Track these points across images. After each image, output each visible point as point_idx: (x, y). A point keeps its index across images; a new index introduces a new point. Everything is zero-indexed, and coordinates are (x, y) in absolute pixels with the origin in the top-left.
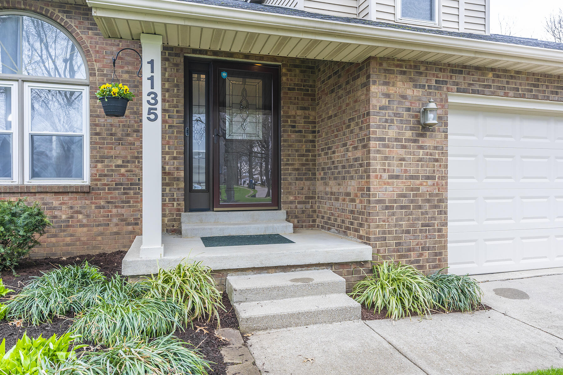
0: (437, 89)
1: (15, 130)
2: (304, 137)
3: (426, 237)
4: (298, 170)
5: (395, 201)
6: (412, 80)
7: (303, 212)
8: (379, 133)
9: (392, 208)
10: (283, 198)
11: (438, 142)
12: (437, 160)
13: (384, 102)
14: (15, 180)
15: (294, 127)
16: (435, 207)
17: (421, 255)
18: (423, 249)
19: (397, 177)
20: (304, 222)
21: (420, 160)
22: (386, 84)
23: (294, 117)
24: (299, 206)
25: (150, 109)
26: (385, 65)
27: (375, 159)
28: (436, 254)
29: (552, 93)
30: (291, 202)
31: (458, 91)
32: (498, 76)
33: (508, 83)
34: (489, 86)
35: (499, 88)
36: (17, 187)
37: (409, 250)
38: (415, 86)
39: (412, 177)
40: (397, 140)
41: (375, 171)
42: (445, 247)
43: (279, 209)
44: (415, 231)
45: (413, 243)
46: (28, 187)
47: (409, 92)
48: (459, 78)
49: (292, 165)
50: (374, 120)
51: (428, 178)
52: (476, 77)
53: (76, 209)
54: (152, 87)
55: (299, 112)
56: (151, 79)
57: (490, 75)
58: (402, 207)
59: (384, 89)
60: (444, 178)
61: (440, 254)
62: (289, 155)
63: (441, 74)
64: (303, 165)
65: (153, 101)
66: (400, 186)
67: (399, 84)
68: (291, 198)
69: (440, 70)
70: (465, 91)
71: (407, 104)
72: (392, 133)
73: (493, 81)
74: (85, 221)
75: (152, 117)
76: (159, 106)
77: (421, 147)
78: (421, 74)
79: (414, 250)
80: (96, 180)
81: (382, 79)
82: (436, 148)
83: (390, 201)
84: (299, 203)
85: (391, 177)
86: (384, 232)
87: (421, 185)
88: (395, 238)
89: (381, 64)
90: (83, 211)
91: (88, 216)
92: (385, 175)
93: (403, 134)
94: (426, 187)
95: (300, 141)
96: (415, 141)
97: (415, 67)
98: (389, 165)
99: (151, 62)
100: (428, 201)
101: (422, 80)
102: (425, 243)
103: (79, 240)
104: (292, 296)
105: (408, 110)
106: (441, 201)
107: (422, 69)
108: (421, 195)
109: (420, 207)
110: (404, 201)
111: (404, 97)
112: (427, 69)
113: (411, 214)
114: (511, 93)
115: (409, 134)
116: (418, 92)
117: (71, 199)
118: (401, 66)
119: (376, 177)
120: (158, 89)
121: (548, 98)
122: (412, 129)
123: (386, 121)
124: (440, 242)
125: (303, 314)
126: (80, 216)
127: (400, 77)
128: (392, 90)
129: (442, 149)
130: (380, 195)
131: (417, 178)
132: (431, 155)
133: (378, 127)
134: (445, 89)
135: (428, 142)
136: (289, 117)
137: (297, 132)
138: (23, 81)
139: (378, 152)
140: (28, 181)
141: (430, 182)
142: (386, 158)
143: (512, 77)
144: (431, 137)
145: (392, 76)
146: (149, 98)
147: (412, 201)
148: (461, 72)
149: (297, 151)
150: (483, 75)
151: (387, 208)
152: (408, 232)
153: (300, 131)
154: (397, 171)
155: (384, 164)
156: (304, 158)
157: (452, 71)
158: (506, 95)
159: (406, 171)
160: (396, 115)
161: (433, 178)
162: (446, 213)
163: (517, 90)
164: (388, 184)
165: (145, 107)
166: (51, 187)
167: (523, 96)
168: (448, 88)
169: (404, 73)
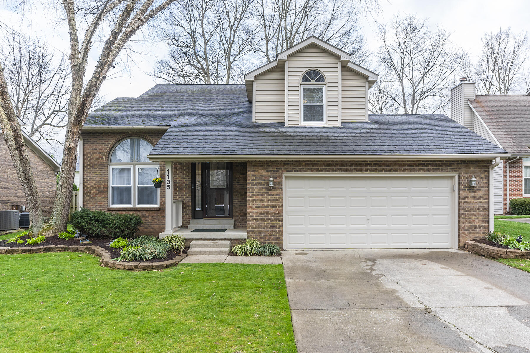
0: (276, 171)
1: (132, 185)
2: (243, 187)
3: (273, 231)
4: (240, 201)
5: (258, 216)
6: (265, 169)
7: (243, 220)
8: (251, 190)
9: (257, 219)
10: (234, 214)
11: (278, 193)
12: (277, 200)
13: (253, 178)
14: (132, 205)
15: (238, 182)
16: (277, 219)
17: (270, 238)
18: (271, 235)
19: (259, 207)
20: (243, 225)
21: (270, 200)
22: (253, 171)
23: (239, 178)
24: (241, 218)
25: (168, 185)
26: (253, 164)
27: (249, 200)
28: (277, 238)
29: (338, 169)
30: (237, 216)
31: (287, 171)
32: (308, 164)
33: (313, 166)
34: (303, 168)
35: (308, 169)
36: (133, 208)
37: (265, 236)
38: (267, 171)
39: (266, 207)
40: (259, 192)
41: (249, 204)
42: (282, 235)
43: (232, 219)
44: (267, 228)
45: (266, 233)
46: (137, 208)
47: (264, 173)
48: (288, 166)
49: (238, 199)
50: (249, 185)
51: (273, 207)
52: (296, 165)
53: (154, 217)
54: (169, 178)
55: (241, 176)
56: (168, 176)
57: (304, 164)
58: (261, 219)
59: (253, 173)
60: (282, 207)
61: (279, 238)
62: (236, 195)
63: (279, 165)
64: (243, 199)
65: (169, 183)
66: (260, 211)
67: (260, 171)
68: (237, 214)
69: (279, 163)
70: (290, 171)
71: (263, 178)
72: (257, 190)
73: (305, 166)
74: (158, 222)
75: (169, 188)
76: (170, 184)
77: (270, 195)
78: (269, 166)
79: (267, 236)
80: (162, 205)
81: (252, 169)
82: (277, 195)
83: (256, 216)
84: (241, 216)
85: (256, 207)
86: (253, 228)
87: (270, 210)
88: (258, 231)
89: (251, 164)
90: (157, 218)
91: (159, 220)
92: (254, 206)
93: (262, 190)
94: (272, 211)
95: (241, 189)
96: (267, 193)
97: (267, 163)
98: (255, 202)
99: (168, 170)
100: (273, 216)
101: (270, 168)
102: (272, 233)
103: (156, 230)
104: (209, 248)
105: (264, 180)
106: (279, 216)
107: (270, 164)
108: (270, 214)
109: (270, 219)
110: (262, 217)
111: (262, 176)
112: (272, 164)
113: (266, 221)
114: (315, 170)
115: (264, 190)
116: (268, 173)
117: (152, 213)
118: (260, 164)
119: (250, 207)
120: (170, 179)
121: (335, 171)
122: (265, 188)
123: (254, 185)
124: (279, 233)
125: (207, 251)
126: (156, 220)
127: (260, 168)
128: (256, 173)
129: (280, 195)
130: (251, 214)
131: (268, 207)
132: (274, 198)
133: (251, 188)
134: (281, 171)
135: (273, 193)
136: (236, 178)
137: (240, 185)
138: (135, 165)
139: (251, 197)
140: (137, 206)
141: (274, 209)
142: (254, 200)
143: (315, 164)
144: (274, 190)
145: (256, 168)
146: (168, 182)
147: (266, 216)
148: (289, 164)
149: (240, 193)
150: (300, 164)
151: (255, 219)
152: (264, 228)
153: (241, 184)
154: (259, 205)
155: (253, 202)
156: (243, 196)
157: (284, 164)
158: (312, 171)
159: (263, 205)
160: (258, 183)
161: (276, 207)
162: (282, 221)
163: (318, 169)
164: (255, 209)
165: (166, 185)
166: (145, 208)
167: (322, 171)
168: (282, 171)
169: (262, 166)
